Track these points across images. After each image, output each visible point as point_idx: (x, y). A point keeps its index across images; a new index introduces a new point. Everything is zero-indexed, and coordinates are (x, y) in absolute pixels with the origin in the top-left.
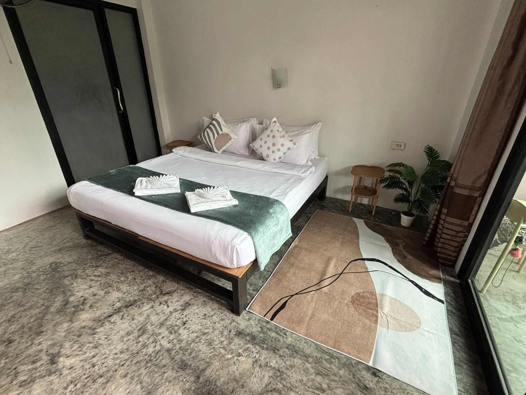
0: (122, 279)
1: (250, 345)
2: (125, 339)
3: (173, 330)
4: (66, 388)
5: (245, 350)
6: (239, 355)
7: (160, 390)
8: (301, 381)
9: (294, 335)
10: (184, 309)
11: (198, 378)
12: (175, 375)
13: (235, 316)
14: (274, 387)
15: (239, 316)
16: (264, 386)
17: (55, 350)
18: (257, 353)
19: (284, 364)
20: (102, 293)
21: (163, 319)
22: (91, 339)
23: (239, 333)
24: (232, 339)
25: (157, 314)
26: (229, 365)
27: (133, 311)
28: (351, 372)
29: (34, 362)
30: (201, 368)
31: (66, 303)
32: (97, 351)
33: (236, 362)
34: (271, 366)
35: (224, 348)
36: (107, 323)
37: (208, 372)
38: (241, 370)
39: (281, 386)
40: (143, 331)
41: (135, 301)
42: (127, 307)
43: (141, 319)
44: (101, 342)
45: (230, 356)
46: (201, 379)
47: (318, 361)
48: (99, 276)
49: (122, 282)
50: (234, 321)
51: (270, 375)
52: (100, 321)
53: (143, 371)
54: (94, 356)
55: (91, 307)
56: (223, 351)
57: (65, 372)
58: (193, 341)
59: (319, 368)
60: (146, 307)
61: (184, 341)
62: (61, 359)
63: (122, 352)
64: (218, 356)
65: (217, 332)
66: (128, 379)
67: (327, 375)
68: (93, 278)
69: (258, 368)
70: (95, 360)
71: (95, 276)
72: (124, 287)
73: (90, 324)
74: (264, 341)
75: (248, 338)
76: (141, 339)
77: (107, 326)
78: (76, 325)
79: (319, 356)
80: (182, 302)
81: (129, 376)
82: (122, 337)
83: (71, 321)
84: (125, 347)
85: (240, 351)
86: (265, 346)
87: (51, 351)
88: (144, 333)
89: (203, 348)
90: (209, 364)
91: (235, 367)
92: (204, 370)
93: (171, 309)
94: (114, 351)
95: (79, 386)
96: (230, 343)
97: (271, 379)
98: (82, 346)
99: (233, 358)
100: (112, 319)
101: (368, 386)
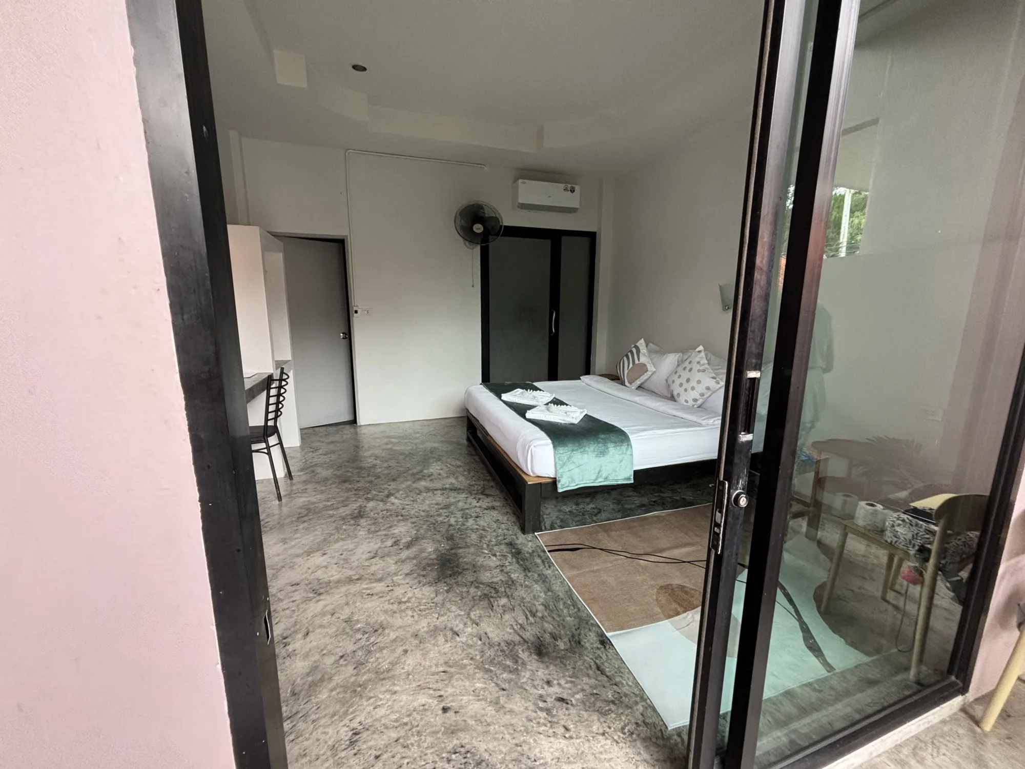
0: (466, 473)
1: (510, 555)
2: (432, 506)
3: (466, 517)
4: (382, 511)
5: (502, 555)
6: (495, 555)
7: (424, 541)
8: (523, 598)
9: (557, 572)
10: (487, 509)
11: (452, 549)
12: (440, 539)
13: (520, 533)
14: (497, 587)
15: (524, 534)
16: (490, 581)
17: (393, 492)
18: (509, 562)
19: (523, 581)
20: (445, 475)
21: (466, 507)
22: (415, 495)
23: (511, 544)
24: (501, 544)
25: (466, 503)
26: (480, 556)
27: (452, 494)
28: (579, 625)
29: (380, 492)
30: (459, 545)
31: (421, 471)
32: (412, 503)
33: (487, 558)
34: (510, 576)
35: (488, 546)
36: (431, 493)
37: (461, 550)
38: (485, 563)
39: (503, 590)
40: (447, 507)
41: (460, 489)
42: (451, 490)
43: (452, 500)
44: (418, 500)
45: (486, 552)
46: (453, 551)
47: (557, 599)
48: (453, 465)
49: (463, 475)
50: (516, 535)
51: (503, 579)
52: (428, 490)
53: (425, 527)
54: (408, 505)
55: (431, 480)
56: (485, 546)
57: (388, 504)
58: (472, 530)
59: (551, 603)
60: (464, 495)
61: (466, 527)
62: (392, 497)
63: (423, 511)
64: (478, 546)
65: (495, 534)
66: (413, 525)
67: (552, 611)
68: (448, 465)
69: (498, 570)
70: (407, 507)
71: (451, 464)
72: (461, 478)
73: (422, 488)
74: (523, 560)
75: (513, 550)
76: (441, 511)
77: (430, 494)
78: (415, 485)
79: (562, 596)
80: (490, 505)
81: (415, 524)
82: (432, 504)
83: (414, 482)
84: (428, 509)
85: (498, 554)
86: (522, 563)
87: (391, 491)
88: (446, 508)
89: (474, 536)
90: (467, 547)
91: (483, 560)
92: (460, 548)
93: (478, 505)
94: (420, 508)
95: (388, 514)
96: (496, 545)
97: (500, 582)
98: (407, 497)
99: (489, 554)
100: (435, 492)
101: (582, 643)
